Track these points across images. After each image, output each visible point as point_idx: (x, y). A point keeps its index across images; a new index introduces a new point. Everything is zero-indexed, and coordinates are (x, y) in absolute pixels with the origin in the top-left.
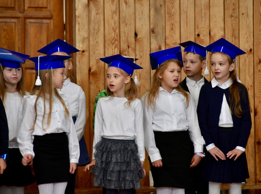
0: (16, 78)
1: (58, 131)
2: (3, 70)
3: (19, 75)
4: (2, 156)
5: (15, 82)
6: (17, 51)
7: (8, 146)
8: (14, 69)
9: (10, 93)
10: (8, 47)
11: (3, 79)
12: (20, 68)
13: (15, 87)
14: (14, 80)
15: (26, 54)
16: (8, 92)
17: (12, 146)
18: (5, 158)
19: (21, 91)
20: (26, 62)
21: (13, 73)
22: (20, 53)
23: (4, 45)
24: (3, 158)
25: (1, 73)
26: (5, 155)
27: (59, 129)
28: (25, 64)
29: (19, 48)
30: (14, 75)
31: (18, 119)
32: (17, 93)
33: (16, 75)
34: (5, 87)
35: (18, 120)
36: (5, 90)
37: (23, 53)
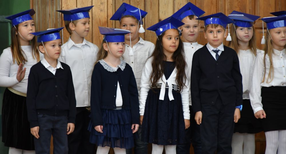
0: (248, 36)
1: (283, 85)
2: (236, 29)
3: (251, 33)
4: (239, 107)
5: (247, 40)
6: (248, 12)
7: (242, 98)
8: (246, 28)
9: (242, 50)
10: (240, 9)
11: (236, 38)
12: (251, 28)
13: (247, 44)
14: (246, 38)
15: (256, 15)
16: (240, 49)
17: (245, 97)
18: (241, 109)
19: (252, 48)
20: (256, 23)
21: (245, 32)
22: (251, 14)
23: (236, 7)
24: (240, 109)
25: (235, 32)
26: (242, 106)
27: (284, 83)
28: (255, 24)
29: (250, 10)
30: (246, 33)
31: (250, 73)
32: (249, 50)
33: (248, 33)
34: (238, 44)
35: (250, 75)
36: (238, 47)
37: (254, 14)
